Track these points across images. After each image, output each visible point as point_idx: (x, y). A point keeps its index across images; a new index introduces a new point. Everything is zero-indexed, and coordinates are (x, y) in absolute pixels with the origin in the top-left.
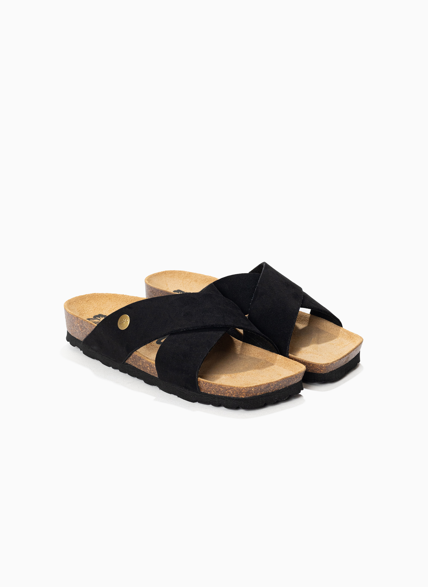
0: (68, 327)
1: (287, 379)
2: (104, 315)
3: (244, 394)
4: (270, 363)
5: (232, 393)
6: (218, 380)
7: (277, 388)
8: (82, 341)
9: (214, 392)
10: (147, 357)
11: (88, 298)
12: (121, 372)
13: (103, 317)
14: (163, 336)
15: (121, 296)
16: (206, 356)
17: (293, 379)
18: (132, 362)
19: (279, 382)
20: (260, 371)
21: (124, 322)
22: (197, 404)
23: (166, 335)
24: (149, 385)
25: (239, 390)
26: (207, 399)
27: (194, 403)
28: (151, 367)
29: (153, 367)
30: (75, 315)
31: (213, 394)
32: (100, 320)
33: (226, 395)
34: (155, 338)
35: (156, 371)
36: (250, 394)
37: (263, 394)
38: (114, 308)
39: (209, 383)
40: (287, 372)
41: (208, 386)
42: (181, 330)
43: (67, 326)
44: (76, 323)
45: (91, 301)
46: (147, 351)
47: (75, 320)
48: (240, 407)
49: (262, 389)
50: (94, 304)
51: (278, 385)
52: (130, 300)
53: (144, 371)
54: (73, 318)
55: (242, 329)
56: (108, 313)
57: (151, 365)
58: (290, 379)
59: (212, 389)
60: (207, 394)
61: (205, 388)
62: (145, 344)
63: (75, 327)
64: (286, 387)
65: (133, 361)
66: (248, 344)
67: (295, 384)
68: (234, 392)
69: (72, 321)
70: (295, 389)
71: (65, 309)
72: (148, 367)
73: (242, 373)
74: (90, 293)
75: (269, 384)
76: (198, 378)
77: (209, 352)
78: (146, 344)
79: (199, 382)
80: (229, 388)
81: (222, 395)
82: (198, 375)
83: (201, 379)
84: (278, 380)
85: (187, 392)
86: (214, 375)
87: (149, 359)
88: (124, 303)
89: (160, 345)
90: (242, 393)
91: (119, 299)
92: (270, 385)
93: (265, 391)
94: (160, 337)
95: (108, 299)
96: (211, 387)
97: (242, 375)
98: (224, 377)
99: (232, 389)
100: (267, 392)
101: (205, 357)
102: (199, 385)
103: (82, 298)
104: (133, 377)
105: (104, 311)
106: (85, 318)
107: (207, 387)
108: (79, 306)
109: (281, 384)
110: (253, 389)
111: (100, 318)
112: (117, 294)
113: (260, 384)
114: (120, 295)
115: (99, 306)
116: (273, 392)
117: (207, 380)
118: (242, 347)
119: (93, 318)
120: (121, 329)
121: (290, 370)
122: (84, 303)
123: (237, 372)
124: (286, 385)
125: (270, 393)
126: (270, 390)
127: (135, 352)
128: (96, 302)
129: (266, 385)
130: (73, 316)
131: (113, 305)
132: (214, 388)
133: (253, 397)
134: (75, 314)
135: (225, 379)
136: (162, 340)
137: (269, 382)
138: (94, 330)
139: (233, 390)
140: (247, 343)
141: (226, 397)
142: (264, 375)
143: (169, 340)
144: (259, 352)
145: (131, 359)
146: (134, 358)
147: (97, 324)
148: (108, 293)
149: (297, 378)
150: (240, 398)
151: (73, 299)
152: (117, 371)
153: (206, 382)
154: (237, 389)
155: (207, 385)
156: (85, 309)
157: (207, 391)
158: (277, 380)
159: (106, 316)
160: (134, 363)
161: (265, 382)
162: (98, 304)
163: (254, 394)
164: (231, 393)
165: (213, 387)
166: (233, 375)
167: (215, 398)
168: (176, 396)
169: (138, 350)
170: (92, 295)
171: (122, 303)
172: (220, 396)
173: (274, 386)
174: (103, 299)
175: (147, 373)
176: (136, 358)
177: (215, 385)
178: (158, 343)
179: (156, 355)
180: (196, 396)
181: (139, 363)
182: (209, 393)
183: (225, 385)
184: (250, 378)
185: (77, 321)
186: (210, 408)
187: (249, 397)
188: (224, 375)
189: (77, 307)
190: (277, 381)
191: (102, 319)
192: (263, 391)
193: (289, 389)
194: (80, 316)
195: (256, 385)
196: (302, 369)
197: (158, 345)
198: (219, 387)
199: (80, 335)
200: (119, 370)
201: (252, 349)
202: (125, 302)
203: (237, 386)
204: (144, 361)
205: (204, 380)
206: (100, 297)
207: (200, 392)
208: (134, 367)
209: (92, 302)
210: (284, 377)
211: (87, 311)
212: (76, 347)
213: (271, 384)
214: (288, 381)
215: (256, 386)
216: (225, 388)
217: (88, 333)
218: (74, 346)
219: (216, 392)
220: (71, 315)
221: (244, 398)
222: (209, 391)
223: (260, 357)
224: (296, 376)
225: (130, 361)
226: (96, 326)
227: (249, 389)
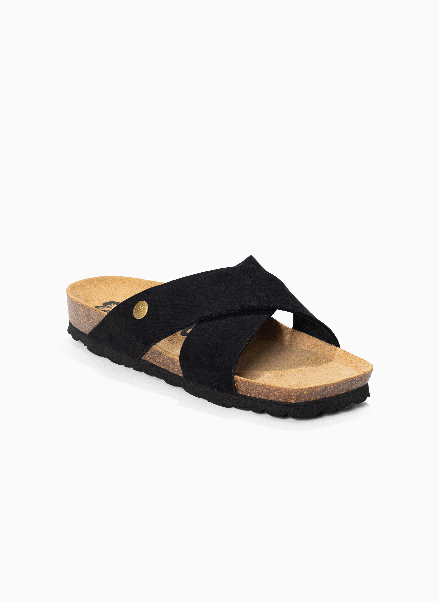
0: (71, 316)
1: (349, 381)
2: (117, 302)
3: (294, 398)
4: (328, 359)
5: (279, 396)
6: (261, 378)
7: (336, 392)
8: (87, 334)
9: (255, 394)
10: (170, 352)
11: (96, 282)
12: (136, 371)
13: (115, 305)
14: (189, 326)
15: (137, 280)
16: (245, 347)
17: (357, 381)
18: (150, 358)
19: (339, 384)
20: (314, 368)
21: (141, 309)
22: (233, 410)
23: (193, 324)
24: (171, 386)
25: (288, 392)
26: (246, 403)
27: (230, 408)
28: (174, 364)
29: (177, 364)
30: (81, 302)
31: (254, 396)
32: (111, 308)
33: (271, 398)
34: (180, 329)
35: (180, 369)
36: (302, 399)
37: (318, 400)
38: (129, 294)
39: (249, 383)
40: (350, 372)
41: (248, 386)
42: (212, 315)
43: (69, 315)
44: (80, 312)
45: (100, 286)
46: (169, 344)
47: (80, 308)
48: (289, 415)
49: (317, 393)
50: (104, 289)
51: (337, 388)
52: (147, 285)
53: (165, 369)
54: (78, 306)
55: (292, 312)
56: (121, 299)
57: (174, 361)
58: (353, 381)
59: (253, 390)
60: (246, 397)
61: (243, 388)
62: (166, 336)
63: (79, 316)
64: (348, 391)
65: (152, 358)
66: (300, 332)
67: (359, 388)
68: (281, 394)
69: (76, 309)
70: (359, 394)
71: (67, 294)
72: (170, 364)
73: (292, 370)
74: (99, 276)
75: (326, 386)
76: (235, 376)
77: (249, 341)
78: (168, 336)
79: (236, 381)
80: (275, 389)
81: (266, 398)
82: (235, 372)
83: (238, 377)
84: (338, 381)
85: (220, 395)
86: (255, 372)
87: (171, 354)
88: (141, 288)
89: (185, 337)
90: (291, 397)
91: (135, 284)
92: (327, 388)
93: (321, 396)
94: (185, 326)
95: (121, 283)
96: (251, 387)
97: (291, 373)
98: (268, 375)
99: (279, 390)
100: (324, 397)
101: (244, 349)
102: (236, 384)
103: (89, 282)
104: (150, 376)
105: (116, 297)
106: (92, 305)
107: (246, 387)
108: (85, 292)
109: (341, 387)
110: (305, 392)
111: (112, 306)
112: (132, 278)
113: (315, 386)
114: (135, 278)
115: (110, 291)
116: (331, 398)
117: (246, 378)
118: (291, 335)
119: (103, 306)
120: (136, 318)
121: (353, 369)
122: (92, 288)
123: (285, 369)
124: (348, 389)
125: (327, 398)
126: (327, 394)
127: (154, 346)
128: (107, 286)
129: (322, 387)
130: (77, 303)
131: (128, 289)
132: (255, 389)
133: (305, 402)
134: (79, 301)
135: (270, 377)
136: (188, 330)
137: (326, 383)
138: (103, 320)
139: (280, 392)
140: (298, 331)
141: (271, 401)
142: (319, 374)
143: (197, 329)
144: (313, 343)
145: (148, 355)
146: (153, 353)
147: (107, 312)
148: (121, 276)
149: (362, 380)
150: (288, 403)
151: (78, 282)
152: (131, 370)
153: (245, 381)
154: (285, 391)
155: (246, 385)
156: (92, 295)
157: (246, 393)
158: (336, 381)
159: (118, 302)
160: (153, 360)
161: (321, 384)
162: (110, 288)
163: (307, 399)
164: (277, 396)
165: (254, 387)
166: (280, 372)
167: (257, 402)
168: (205, 400)
169: (158, 343)
170: (102, 278)
171: (139, 287)
172: (263, 399)
173: (332, 389)
174: (115, 282)
175: (168, 371)
176: (156, 353)
177: (257, 385)
178: (182, 334)
179: (181, 350)
180: (232, 399)
181: (158, 359)
182: (249, 395)
183: (270, 385)
184: (302, 377)
185: (82, 309)
186: (250, 414)
187: (300, 402)
188: (268, 372)
189: (82, 292)
190: (336, 383)
191: (113, 306)
192: (319, 395)
193: (352, 394)
194: (86, 304)
195: (309, 386)
196: (368, 368)
197: (183, 336)
198: (262, 388)
199: (85, 326)
200: (132, 369)
201: (305, 338)
202: (141, 286)
203: (285, 387)
204: (165, 357)
205: (242, 378)
206: (111, 281)
207: (237, 394)
208: (152, 364)
209: (102, 287)
210: (346, 378)
211: (95, 297)
212: (79, 341)
213: (329, 387)
214: (351, 383)
215: (309, 388)
216: (270, 388)
217: (95, 324)
218: (77, 340)
219: (258, 394)
220: (75, 302)
221: (294, 403)
222: (249, 393)
223: (315, 350)
224: (361, 378)
225: (147, 357)
226: (106, 316)
227: (300, 392)
